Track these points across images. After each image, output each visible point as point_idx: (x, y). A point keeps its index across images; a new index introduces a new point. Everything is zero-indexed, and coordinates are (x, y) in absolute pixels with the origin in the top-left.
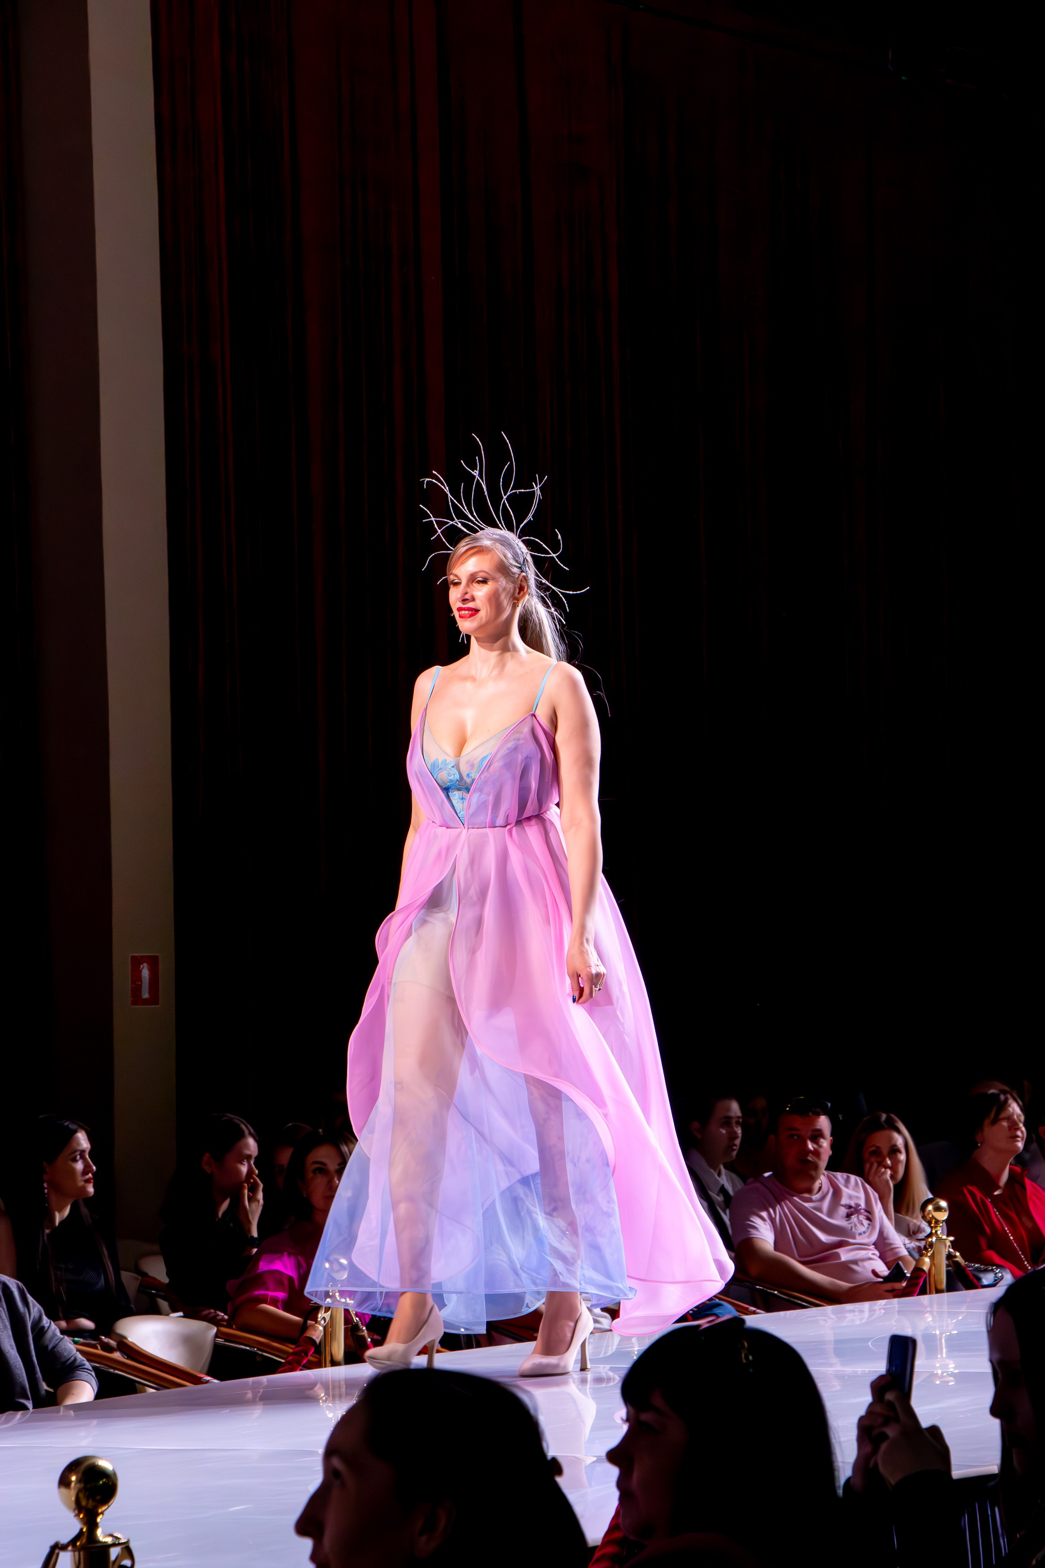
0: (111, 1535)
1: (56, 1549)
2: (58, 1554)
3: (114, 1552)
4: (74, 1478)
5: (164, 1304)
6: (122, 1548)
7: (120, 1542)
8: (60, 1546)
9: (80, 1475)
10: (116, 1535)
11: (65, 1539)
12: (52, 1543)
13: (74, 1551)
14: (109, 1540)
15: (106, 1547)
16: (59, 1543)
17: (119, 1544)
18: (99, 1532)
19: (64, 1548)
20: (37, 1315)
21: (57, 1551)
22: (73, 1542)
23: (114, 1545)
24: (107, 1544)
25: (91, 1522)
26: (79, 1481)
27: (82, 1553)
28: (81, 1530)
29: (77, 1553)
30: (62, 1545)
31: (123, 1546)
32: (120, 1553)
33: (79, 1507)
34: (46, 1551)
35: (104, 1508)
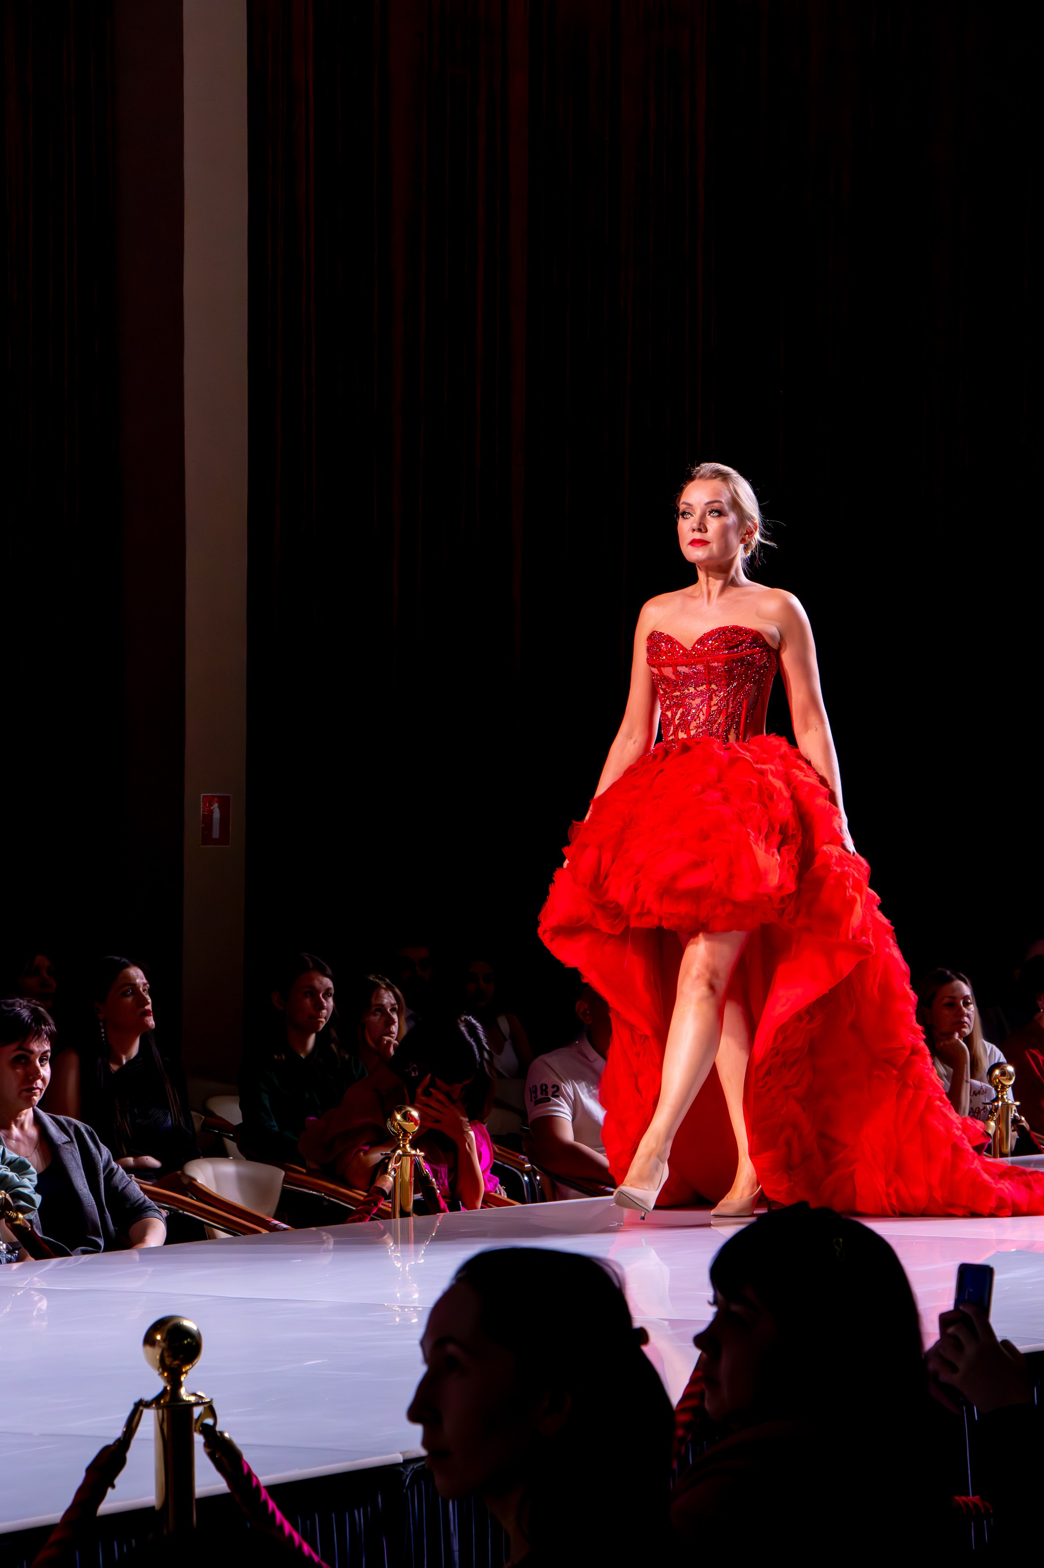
0: (195, 1394)
1: (140, 1406)
2: (142, 1412)
3: (197, 1411)
4: (159, 1337)
5: (231, 1145)
6: (205, 1408)
7: (204, 1401)
8: (144, 1403)
9: (165, 1335)
10: (199, 1393)
11: (149, 1396)
12: (137, 1400)
13: (158, 1408)
14: (192, 1399)
15: (190, 1406)
16: (143, 1401)
17: (203, 1403)
18: (183, 1391)
19: (148, 1405)
20: (107, 1160)
21: (141, 1408)
22: (157, 1400)
23: (197, 1404)
24: (191, 1403)
25: (175, 1380)
26: (164, 1340)
27: (165, 1411)
28: (165, 1388)
29: (160, 1411)
30: (146, 1402)
31: (206, 1406)
32: (203, 1412)
33: (163, 1366)
34: (131, 1407)
35: (188, 1368)
